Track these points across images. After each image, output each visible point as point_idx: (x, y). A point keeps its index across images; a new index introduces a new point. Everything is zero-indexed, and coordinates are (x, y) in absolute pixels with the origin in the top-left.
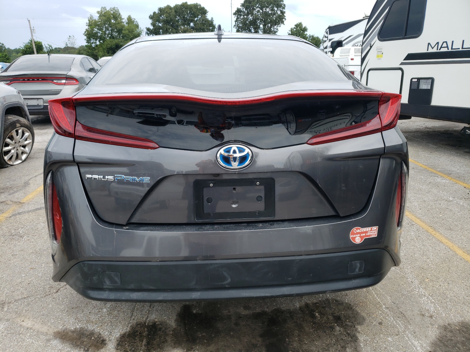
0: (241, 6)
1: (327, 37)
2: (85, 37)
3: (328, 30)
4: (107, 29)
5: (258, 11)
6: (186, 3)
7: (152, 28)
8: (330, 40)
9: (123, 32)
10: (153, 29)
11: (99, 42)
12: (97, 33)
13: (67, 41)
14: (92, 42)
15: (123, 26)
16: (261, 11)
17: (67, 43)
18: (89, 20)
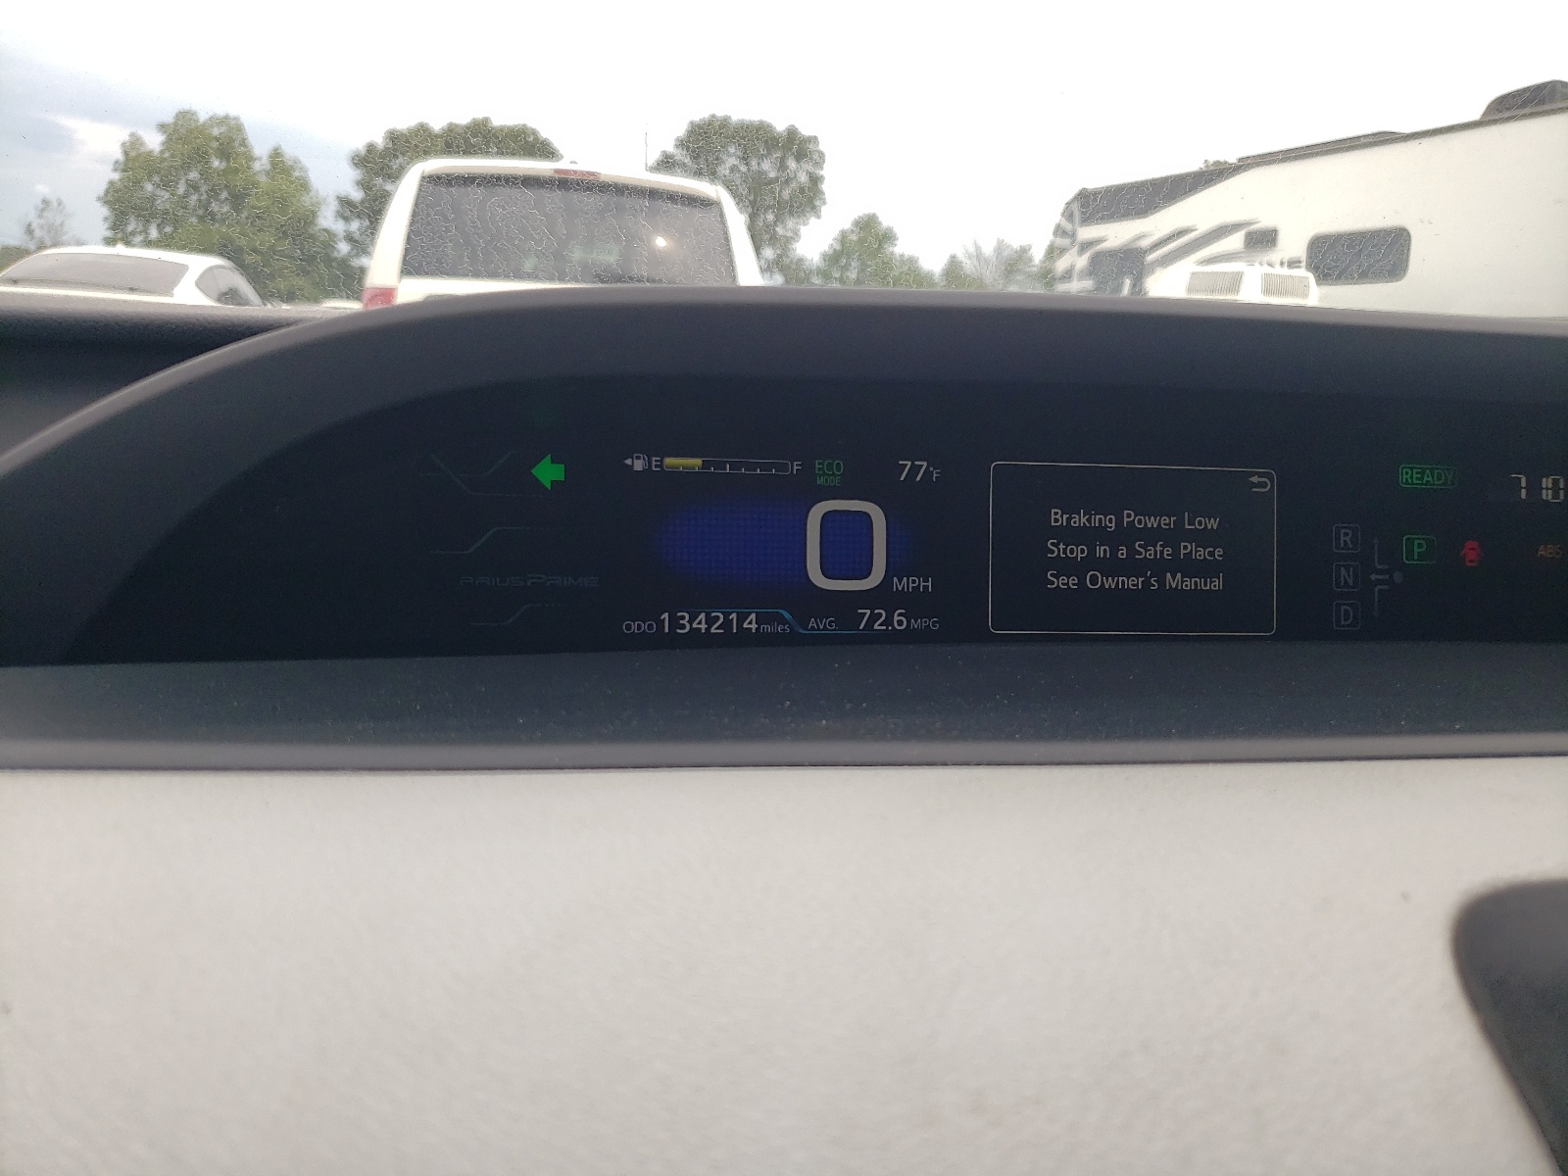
0: (677, 146)
1: (1073, 235)
2: (105, 211)
3: (1076, 207)
4: (193, 187)
5: (733, 169)
6: (486, 120)
7: (357, 195)
8: (1085, 246)
9: (251, 201)
10: (363, 202)
11: (160, 232)
12: (152, 199)
13: (32, 216)
14: (130, 228)
15: (255, 184)
16: (743, 168)
17: (29, 225)
18: (126, 153)
